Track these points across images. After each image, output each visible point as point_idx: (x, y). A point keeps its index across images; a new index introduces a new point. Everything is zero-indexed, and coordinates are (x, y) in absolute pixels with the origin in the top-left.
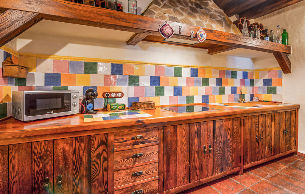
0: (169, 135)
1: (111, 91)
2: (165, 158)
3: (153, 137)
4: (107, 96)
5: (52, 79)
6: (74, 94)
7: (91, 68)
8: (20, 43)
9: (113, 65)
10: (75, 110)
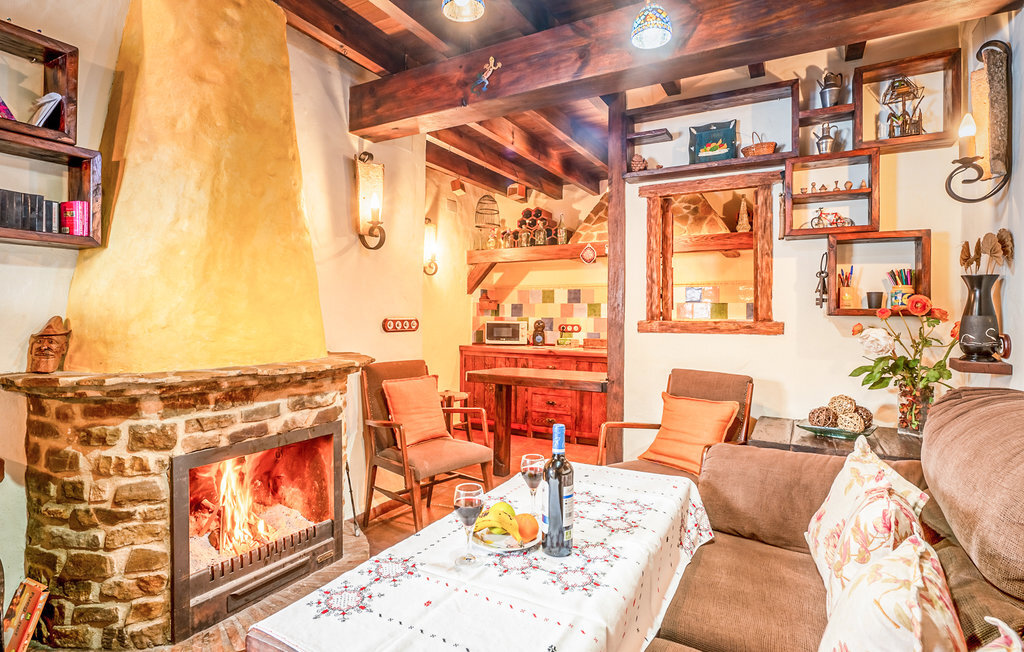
1: (567, 323)
4: (563, 330)
5: (517, 309)
6: (523, 324)
7: (548, 296)
8: (495, 277)
9: (570, 292)
10: (523, 340)
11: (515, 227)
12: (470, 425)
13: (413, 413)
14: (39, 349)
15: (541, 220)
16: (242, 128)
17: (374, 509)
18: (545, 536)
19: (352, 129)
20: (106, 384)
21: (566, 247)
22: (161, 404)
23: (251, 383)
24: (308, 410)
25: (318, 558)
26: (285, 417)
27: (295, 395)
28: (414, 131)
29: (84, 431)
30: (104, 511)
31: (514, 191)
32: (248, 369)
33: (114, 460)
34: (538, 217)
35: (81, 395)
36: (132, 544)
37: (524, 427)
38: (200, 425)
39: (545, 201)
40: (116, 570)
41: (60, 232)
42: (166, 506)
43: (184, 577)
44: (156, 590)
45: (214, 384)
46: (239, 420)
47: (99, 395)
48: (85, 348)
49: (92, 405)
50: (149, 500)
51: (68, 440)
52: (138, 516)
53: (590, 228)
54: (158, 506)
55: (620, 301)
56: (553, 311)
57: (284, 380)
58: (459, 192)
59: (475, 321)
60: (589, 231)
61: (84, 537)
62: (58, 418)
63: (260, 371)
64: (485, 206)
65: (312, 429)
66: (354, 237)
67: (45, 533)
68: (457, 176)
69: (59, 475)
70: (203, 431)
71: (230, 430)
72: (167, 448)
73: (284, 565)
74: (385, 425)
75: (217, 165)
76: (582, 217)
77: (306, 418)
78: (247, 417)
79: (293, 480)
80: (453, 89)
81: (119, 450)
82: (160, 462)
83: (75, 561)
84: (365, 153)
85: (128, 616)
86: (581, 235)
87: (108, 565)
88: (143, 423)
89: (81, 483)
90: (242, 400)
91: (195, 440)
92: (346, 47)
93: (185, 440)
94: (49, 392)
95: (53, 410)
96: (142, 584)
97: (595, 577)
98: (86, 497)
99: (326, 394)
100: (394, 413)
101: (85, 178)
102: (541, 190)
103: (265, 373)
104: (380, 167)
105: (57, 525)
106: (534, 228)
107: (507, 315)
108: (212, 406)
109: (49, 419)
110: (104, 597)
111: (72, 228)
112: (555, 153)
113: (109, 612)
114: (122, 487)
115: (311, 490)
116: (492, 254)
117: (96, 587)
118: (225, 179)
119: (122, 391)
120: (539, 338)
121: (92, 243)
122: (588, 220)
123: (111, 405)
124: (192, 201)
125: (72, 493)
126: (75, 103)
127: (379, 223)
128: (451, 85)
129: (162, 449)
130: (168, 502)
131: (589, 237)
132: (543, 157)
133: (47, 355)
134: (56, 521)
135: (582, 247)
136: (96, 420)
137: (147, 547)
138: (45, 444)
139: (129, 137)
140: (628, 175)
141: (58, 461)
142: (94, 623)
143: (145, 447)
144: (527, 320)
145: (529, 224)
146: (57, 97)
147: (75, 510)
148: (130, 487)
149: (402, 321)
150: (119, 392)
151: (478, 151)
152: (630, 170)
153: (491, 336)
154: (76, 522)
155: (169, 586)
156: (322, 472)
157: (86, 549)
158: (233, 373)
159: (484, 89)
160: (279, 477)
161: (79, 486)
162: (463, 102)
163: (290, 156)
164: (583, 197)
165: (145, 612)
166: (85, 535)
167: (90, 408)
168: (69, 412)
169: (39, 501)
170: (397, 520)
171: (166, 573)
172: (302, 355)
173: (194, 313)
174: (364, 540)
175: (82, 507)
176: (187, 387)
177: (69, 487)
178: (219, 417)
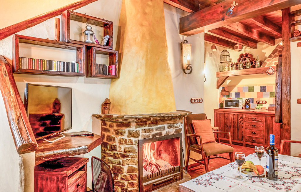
0: (268, 120)
1: (260, 100)
2: (266, 130)
3: (260, 119)
4: (258, 103)
5: (237, 95)
6: (240, 101)
7: (251, 89)
8: (228, 82)
9: (261, 87)
10: (240, 107)
11: (236, 62)
12: (219, 140)
13: (203, 133)
14: (104, 107)
15: (248, 58)
16: (153, 39)
17: (189, 166)
18: (267, 173)
19: (180, 33)
20: (124, 117)
21: (260, 68)
22: (136, 124)
23: (158, 119)
24: (172, 129)
25: (176, 178)
26: (167, 130)
27: (169, 123)
28: (203, 31)
29: (117, 131)
30: (122, 154)
31: (237, 47)
32: (158, 114)
33: (124, 140)
34: (246, 57)
35: (117, 120)
36: (129, 164)
37: (241, 142)
38: (145, 131)
39: (249, 50)
40: (125, 171)
41: (108, 74)
42: (137, 154)
43: (142, 176)
44: (135, 179)
45: (149, 119)
46: (154, 130)
47: (122, 120)
48: (115, 107)
49: (119, 123)
50: (133, 152)
51: (112, 133)
52: (130, 156)
53: (271, 60)
54: (135, 154)
55: (288, 91)
56: (253, 95)
57: (167, 118)
58: (214, 50)
59: (220, 99)
60: (270, 61)
61: (117, 161)
62: (110, 127)
63: (161, 115)
64: (224, 54)
65: (174, 135)
66: (181, 70)
67: (106, 159)
68: (213, 44)
69: (110, 143)
70: (146, 133)
71: (152, 133)
72: (137, 137)
73: (166, 178)
74: (193, 136)
75: (147, 51)
76: (267, 55)
77: (172, 131)
78: (157, 130)
79: (166, 152)
80: (219, 15)
81: (125, 137)
82: (136, 141)
83: (115, 168)
84: (185, 41)
85: (128, 185)
86: (267, 63)
87: (123, 169)
88: (131, 129)
89: (116, 145)
90: (155, 124)
91: (144, 135)
92: (181, 6)
93: (142, 135)
94: (109, 119)
95: (108, 125)
96: (131, 176)
97: (288, 187)
98: (117, 149)
99: (178, 124)
100: (196, 132)
101: (114, 59)
102: (248, 46)
103: (163, 116)
104: (190, 45)
105: (110, 157)
106: (245, 62)
107: (233, 97)
108: (148, 125)
109: (107, 127)
110: (122, 179)
111: (111, 73)
112: (255, 31)
113: (123, 183)
114: (126, 147)
115: (172, 155)
116: (227, 73)
117: (120, 175)
118: (149, 55)
119: (127, 119)
120: (247, 106)
121: (116, 77)
122: (270, 56)
123: (123, 124)
124: (141, 63)
125: (113, 148)
126: (112, 37)
127: (190, 65)
128: (218, 13)
129: (136, 137)
130: (138, 153)
131: (271, 64)
132: (250, 33)
133: (106, 109)
134: (109, 156)
135: (267, 68)
136: (119, 128)
137: (132, 166)
138: (106, 134)
139: (124, 45)
140: (292, 39)
141: (110, 139)
142: (119, 186)
143: (132, 136)
144: (242, 99)
145: (243, 60)
146: (108, 36)
147: (114, 153)
148: (128, 148)
149: (197, 99)
150: (126, 120)
151: (223, 34)
152: (293, 36)
153: (227, 105)
154: (115, 157)
155: (138, 178)
156: (176, 150)
157: (117, 164)
158: (155, 115)
159: (231, 13)
160: (161, 151)
161: (115, 146)
162: (223, 19)
163: (165, 46)
164: (267, 47)
165: (132, 185)
166: (117, 160)
167: (118, 124)
168: (113, 125)
169: (104, 150)
170: (197, 170)
171: (137, 174)
172: (170, 111)
173: (142, 97)
174: (188, 175)
175: (116, 152)
176: (143, 119)
177: (113, 146)
178: (150, 129)
